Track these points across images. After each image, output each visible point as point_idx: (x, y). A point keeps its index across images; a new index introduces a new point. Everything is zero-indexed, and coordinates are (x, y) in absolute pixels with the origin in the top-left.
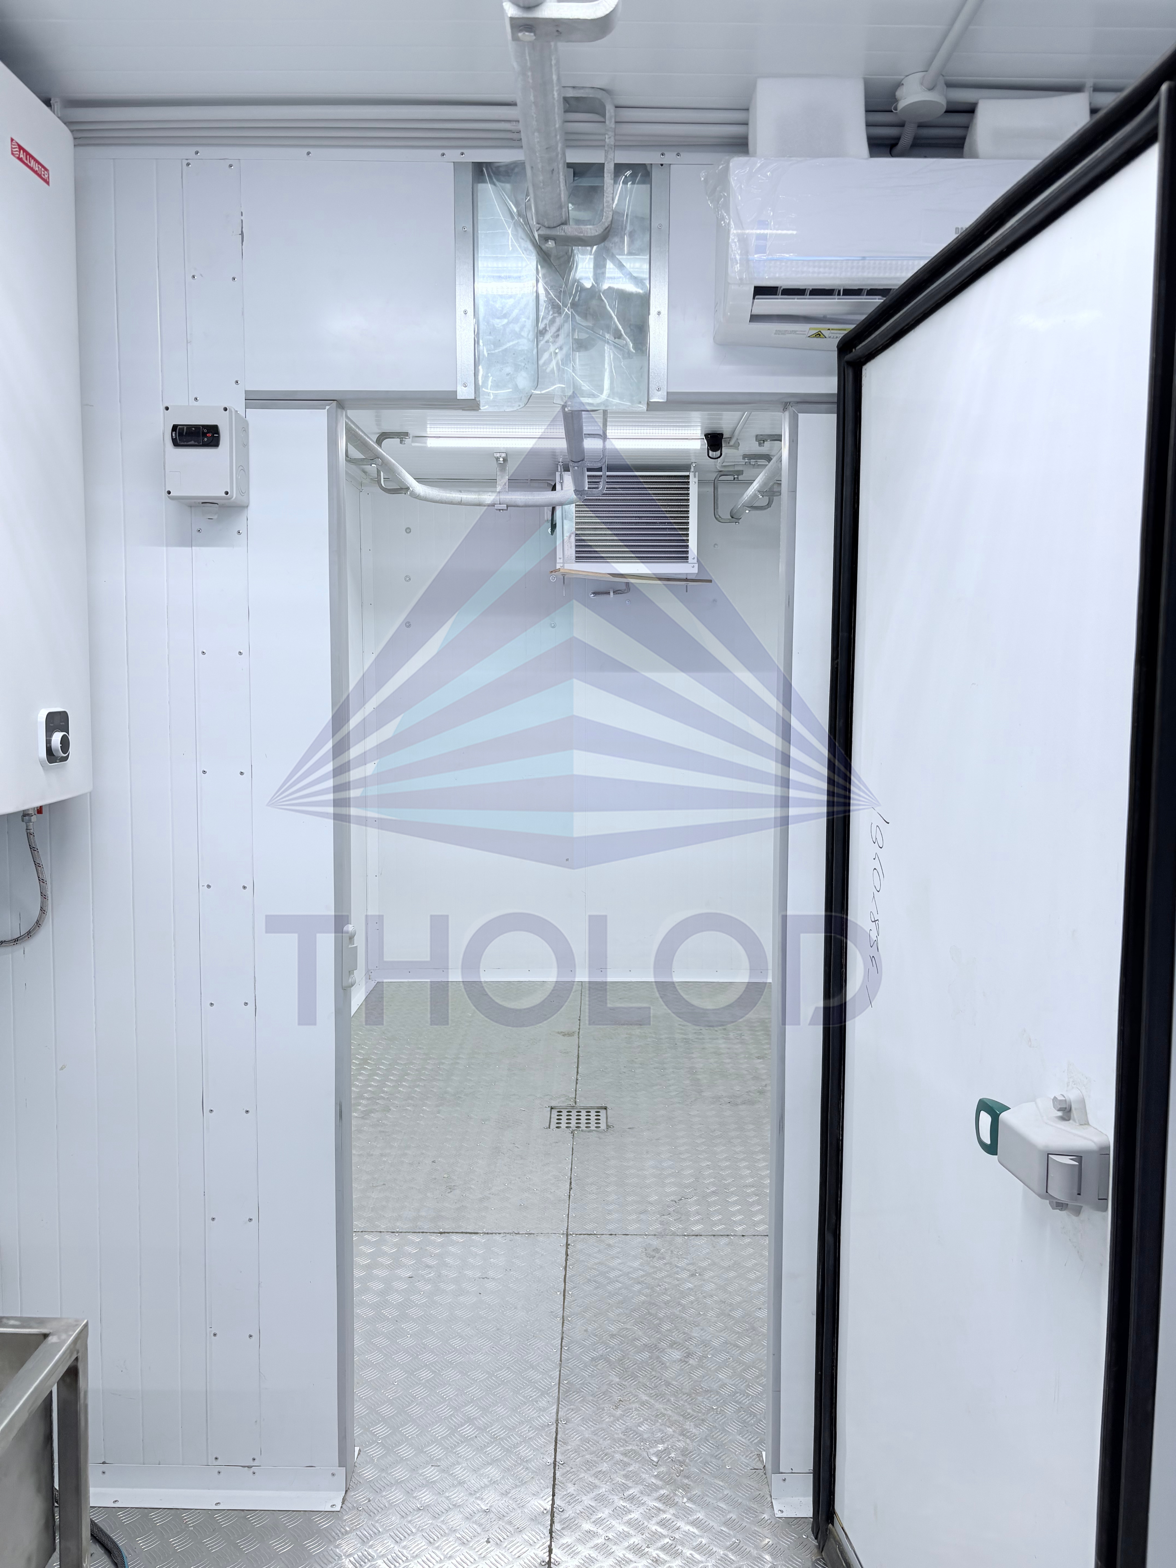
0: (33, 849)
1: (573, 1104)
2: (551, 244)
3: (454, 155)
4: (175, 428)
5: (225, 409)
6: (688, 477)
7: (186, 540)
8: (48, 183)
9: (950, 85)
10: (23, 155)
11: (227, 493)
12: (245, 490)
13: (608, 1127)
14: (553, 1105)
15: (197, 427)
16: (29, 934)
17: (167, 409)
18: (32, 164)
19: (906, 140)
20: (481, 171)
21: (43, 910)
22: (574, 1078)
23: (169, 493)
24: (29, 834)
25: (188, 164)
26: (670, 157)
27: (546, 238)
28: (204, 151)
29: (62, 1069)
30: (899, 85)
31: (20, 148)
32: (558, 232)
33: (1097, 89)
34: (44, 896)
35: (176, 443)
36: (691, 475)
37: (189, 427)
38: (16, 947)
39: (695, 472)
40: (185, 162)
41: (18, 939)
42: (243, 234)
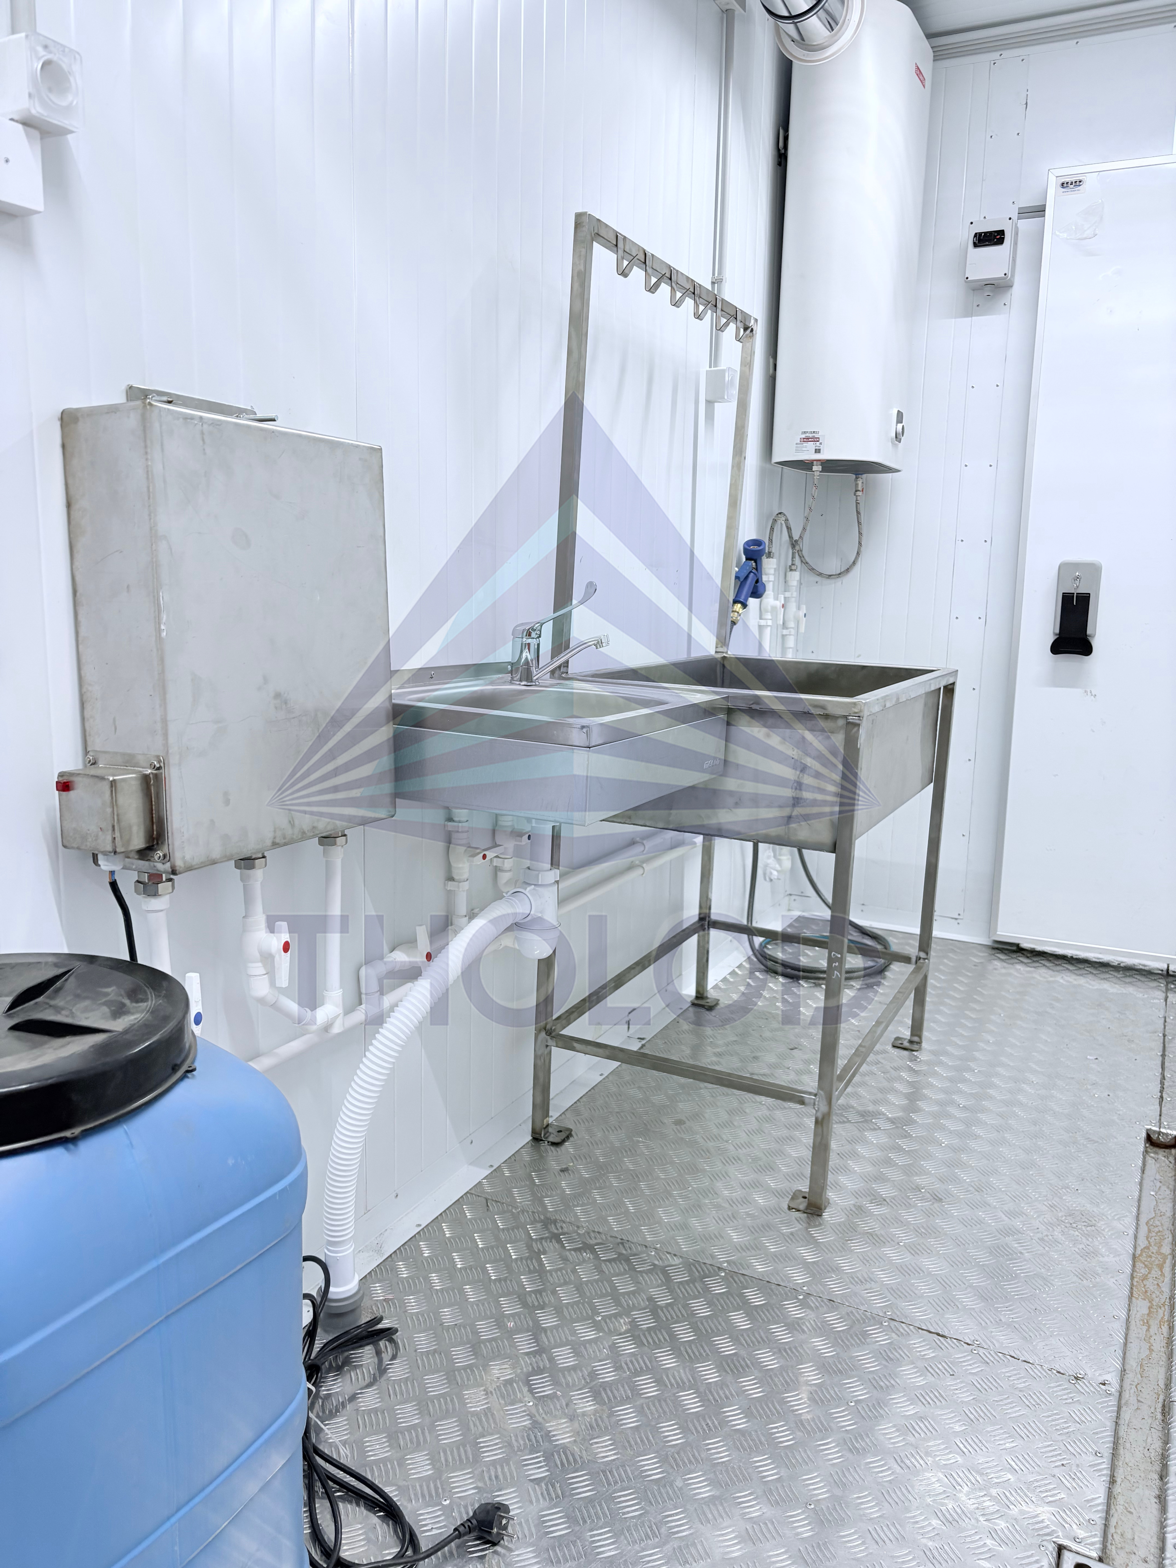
0: (858, 513)
4: (976, 235)
5: (1010, 219)
7: (970, 311)
8: (924, 84)
10: (917, 71)
11: (1005, 276)
12: (1013, 275)
15: (991, 233)
16: (848, 570)
17: (972, 223)
18: (921, 77)
21: (858, 554)
23: (967, 278)
24: (857, 504)
25: (994, 64)
28: (1007, 52)
31: (918, 68)
34: (860, 544)
35: (976, 245)
37: (985, 233)
38: (839, 579)
40: (993, 62)
41: (840, 574)
42: (1026, 104)
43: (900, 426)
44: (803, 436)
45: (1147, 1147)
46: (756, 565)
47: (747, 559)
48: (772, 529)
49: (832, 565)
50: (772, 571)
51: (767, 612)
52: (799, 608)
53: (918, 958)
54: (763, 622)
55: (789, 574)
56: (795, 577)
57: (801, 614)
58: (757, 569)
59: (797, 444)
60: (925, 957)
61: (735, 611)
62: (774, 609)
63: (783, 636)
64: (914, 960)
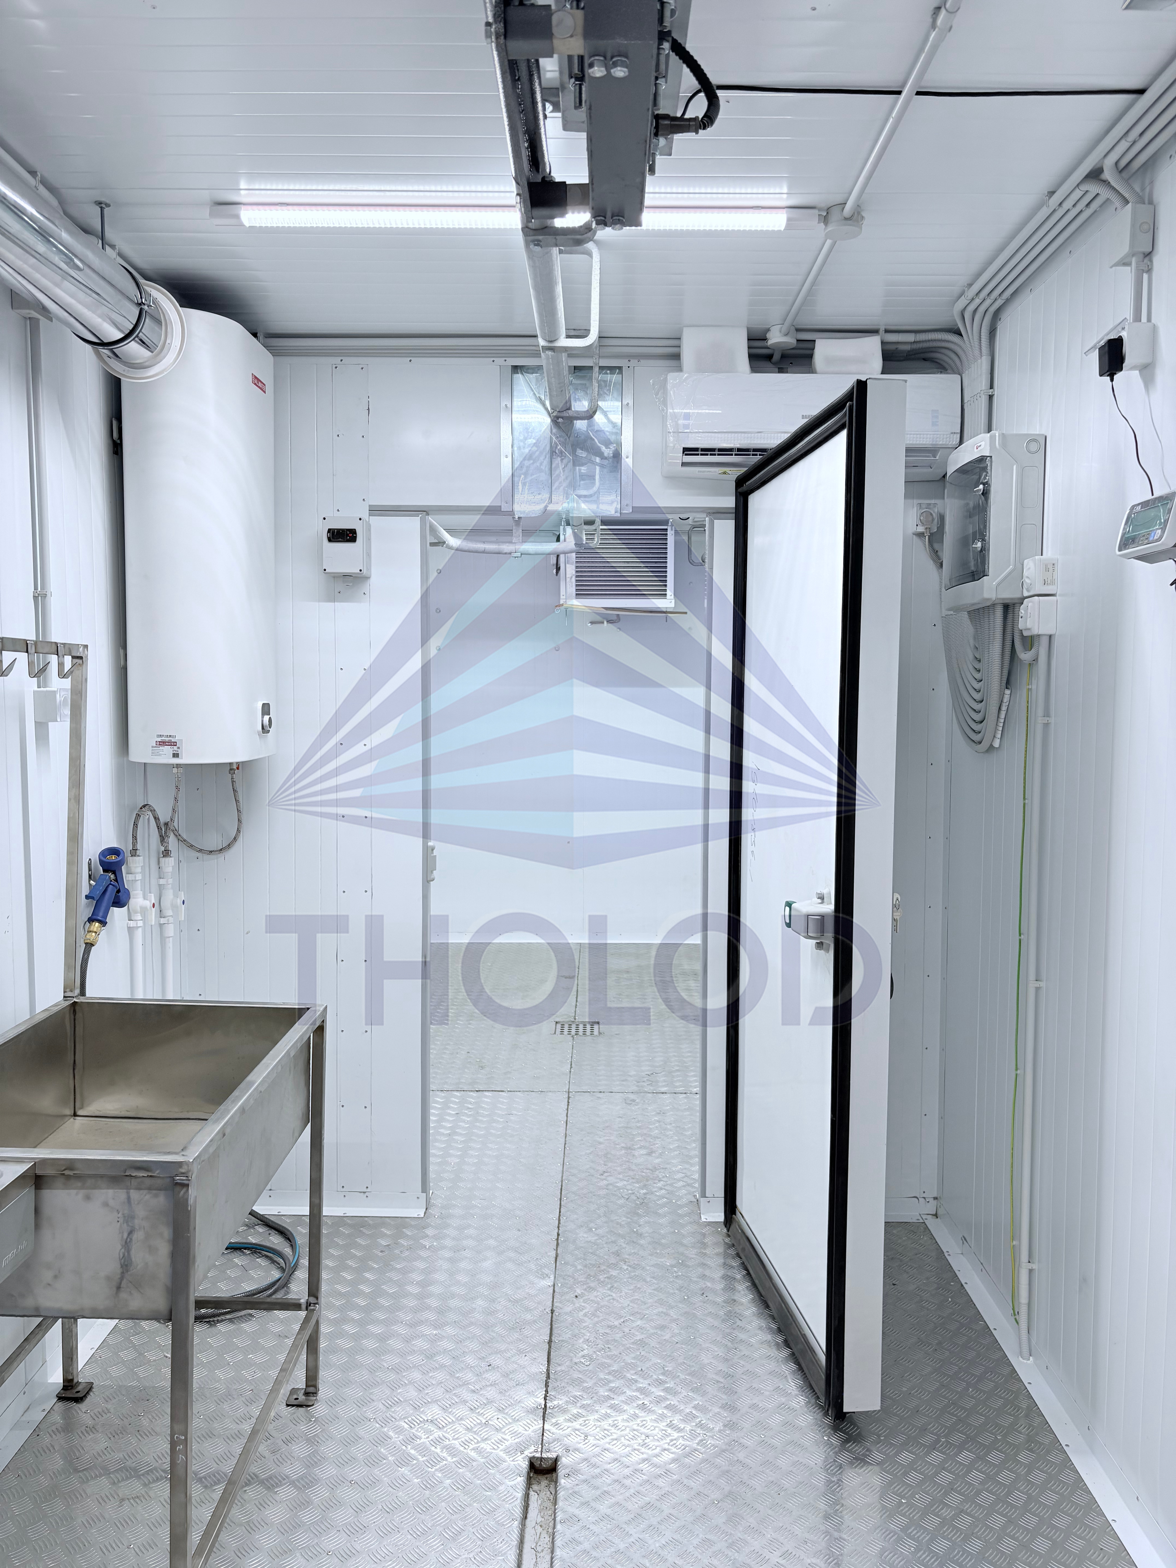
0: (235, 791)
1: (573, 1020)
2: (560, 420)
3: (500, 361)
4: (329, 531)
5: (360, 519)
6: (667, 529)
7: (332, 597)
8: (265, 392)
9: (798, 330)
10: (257, 381)
11: (361, 570)
12: (369, 569)
13: (600, 1033)
14: (557, 1020)
15: (343, 530)
16: (229, 846)
17: (324, 519)
18: (260, 385)
19: (776, 357)
20: (516, 369)
21: (238, 831)
22: (574, 1004)
23: (325, 570)
24: (233, 782)
25: (336, 368)
26: (634, 362)
27: (558, 418)
28: (346, 360)
29: (247, 933)
30: (768, 330)
31: (256, 377)
32: (565, 414)
33: (887, 331)
34: (239, 821)
35: (330, 540)
36: (669, 528)
37: (339, 530)
38: (221, 855)
39: (672, 526)
40: (334, 366)
41: (221, 850)
42: (369, 409)
43: (266, 718)
44: (159, 739)
45: (530, 1477)
46: (116, 876)
47: (104, 871)
48: (136, 825)
49: (213, 841)
50: (139, 870)
51: (136, 912)
52: (176, 896)
53: (308, 1304)
54: (132, 924)
55: (163, 860)
56: (169, 863)
57: (179, 902)
58: (116, 880)
59: (152, 747)
60: (316, 1302)
61: (93, 932)
62: (144, 910)
63: (161, 926)
64: (304, 1307)
